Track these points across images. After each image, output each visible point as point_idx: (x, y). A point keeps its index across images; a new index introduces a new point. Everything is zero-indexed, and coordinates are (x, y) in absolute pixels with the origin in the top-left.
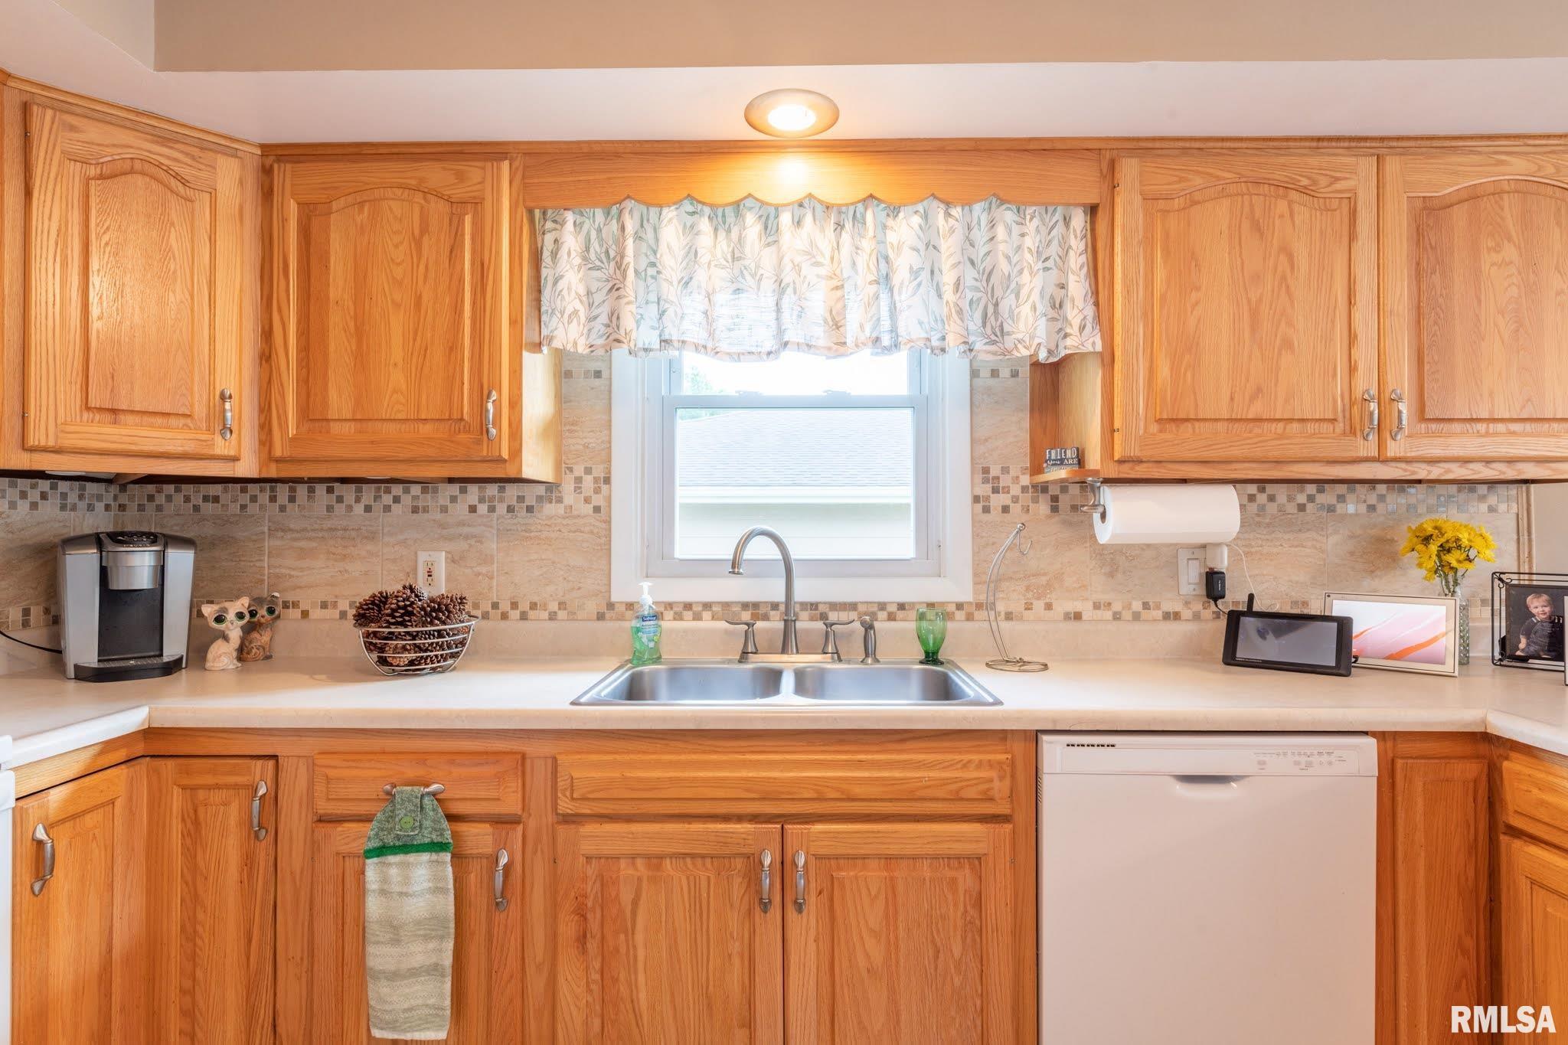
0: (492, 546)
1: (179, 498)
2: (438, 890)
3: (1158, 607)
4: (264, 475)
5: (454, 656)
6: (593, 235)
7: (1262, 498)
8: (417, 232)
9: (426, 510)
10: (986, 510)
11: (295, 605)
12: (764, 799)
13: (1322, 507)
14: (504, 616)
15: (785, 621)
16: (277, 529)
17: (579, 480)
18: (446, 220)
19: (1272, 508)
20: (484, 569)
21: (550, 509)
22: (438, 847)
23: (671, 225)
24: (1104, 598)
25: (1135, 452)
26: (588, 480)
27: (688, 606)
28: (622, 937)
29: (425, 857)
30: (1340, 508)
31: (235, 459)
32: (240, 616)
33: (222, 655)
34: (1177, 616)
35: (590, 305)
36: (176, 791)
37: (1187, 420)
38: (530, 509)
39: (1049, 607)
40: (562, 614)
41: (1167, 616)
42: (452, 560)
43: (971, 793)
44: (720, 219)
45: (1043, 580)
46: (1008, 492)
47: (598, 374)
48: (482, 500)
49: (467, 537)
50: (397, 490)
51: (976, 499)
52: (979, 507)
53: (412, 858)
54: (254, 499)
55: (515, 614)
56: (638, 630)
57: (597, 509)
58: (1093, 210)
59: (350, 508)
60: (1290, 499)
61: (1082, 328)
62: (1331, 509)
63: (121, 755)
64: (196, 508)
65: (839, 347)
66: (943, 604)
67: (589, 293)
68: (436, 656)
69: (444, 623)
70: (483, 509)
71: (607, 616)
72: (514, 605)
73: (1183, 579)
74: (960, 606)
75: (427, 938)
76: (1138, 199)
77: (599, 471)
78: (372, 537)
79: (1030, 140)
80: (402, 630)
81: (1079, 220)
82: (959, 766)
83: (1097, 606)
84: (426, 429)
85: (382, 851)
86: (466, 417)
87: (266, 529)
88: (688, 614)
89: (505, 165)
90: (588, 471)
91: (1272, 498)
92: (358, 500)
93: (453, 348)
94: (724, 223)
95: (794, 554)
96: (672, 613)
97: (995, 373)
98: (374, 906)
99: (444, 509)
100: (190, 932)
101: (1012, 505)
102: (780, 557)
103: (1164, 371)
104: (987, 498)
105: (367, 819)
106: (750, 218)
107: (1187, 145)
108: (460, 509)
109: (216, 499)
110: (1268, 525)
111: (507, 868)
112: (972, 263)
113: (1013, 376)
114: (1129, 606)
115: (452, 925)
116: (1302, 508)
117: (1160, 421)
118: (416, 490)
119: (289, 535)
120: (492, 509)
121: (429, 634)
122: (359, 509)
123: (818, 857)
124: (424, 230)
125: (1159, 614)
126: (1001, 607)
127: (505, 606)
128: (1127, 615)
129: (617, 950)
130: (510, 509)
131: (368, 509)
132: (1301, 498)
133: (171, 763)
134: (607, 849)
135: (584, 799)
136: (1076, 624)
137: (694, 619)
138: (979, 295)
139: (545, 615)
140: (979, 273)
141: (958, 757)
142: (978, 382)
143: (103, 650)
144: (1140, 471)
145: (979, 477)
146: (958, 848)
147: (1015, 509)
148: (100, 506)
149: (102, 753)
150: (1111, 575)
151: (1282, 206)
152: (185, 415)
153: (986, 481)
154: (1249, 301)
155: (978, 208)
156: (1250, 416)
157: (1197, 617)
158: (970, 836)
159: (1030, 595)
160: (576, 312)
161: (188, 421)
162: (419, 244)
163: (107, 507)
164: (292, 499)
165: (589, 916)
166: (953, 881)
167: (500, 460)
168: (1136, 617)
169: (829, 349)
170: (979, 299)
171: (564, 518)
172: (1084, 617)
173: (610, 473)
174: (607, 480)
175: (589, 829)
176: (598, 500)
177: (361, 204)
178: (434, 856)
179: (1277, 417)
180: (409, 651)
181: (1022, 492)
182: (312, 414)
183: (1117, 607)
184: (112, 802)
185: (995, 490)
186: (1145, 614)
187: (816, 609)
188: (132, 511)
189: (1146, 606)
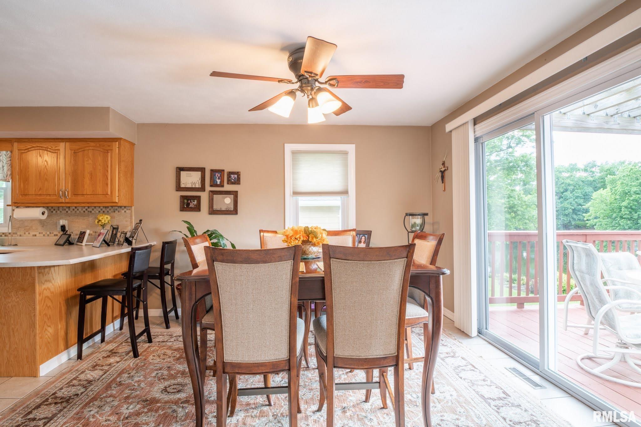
3: (53, 233)
7: (76, 210)
13: (89, 211)
19: (78, 212)
24: (42, 231)
30: (93, 212)
34: (57, 235)
37: (27, 194)
39: (29, 233)
41: (55, 235)
45: (28, 228)
51: (13, 210)
58: (11, 152)
60: (82, 210)
62: (91, 212)
66: (5, 233)
73: (58, 227)
74: (9, 233)
76: (17, 150)
83: (40, 233)
91: (78, 210)
110: (77, 215)
114: (46, 233)
116: (84, 212)
117: (21, 195)
125: (53, 234)
126: (18, 233)
128: (46, 235)
132: (84, 210)
136: (35, 237)
150: (43, 226)
151: (46, 152)
156: (39, 194)
168: (48, 235)
172: (37, 236)
179: (45, 194)
183: (44, 233)
186: (50, 235)
189: (50, 233)
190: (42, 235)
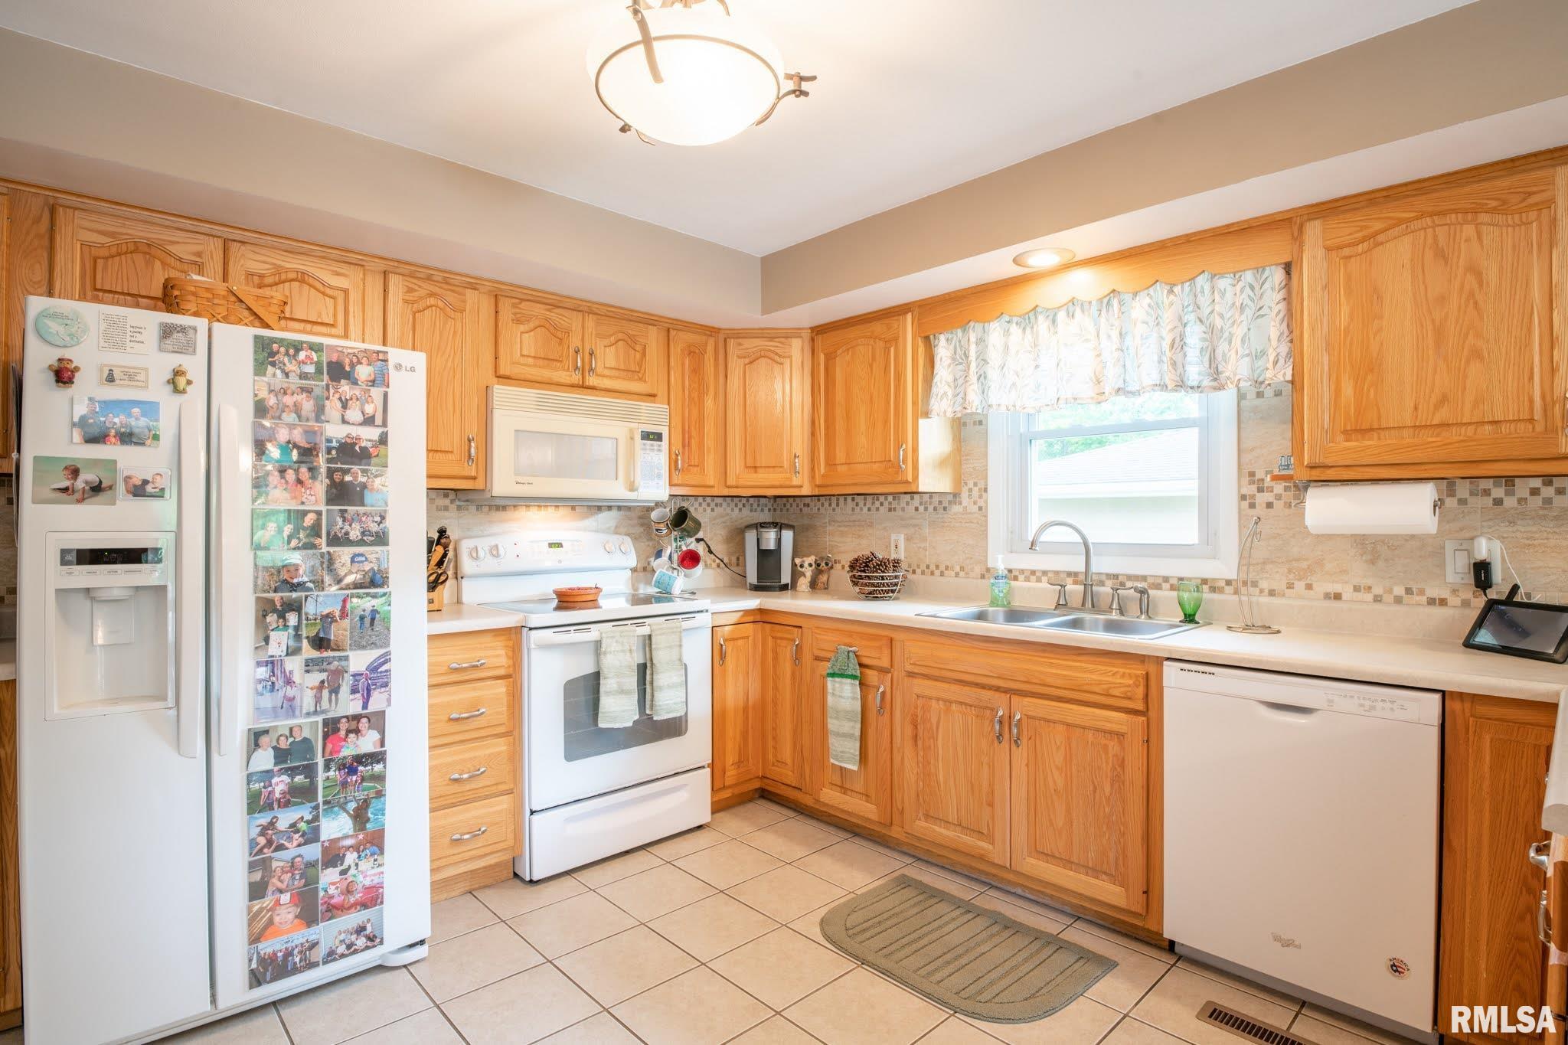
0: (926, 531)
1: (794, 505)
2: (854, 698)
3: (1422, 592)
4: (814, 494)
5: (893, 591)
6: (958, 344)
7: (1548, 491)
8: (870, 361)
9: (895, 509)
10: (1252, 506)
11: (839, 562)
12: (999, 677)
14: (932, 573)
15: (1085, 585)
16: (832, 521)
17: (970, 490)
18: (883, 350)
20: (922, 545)
21: (956, 509)
22: (854, 677)
23: (995, 332)
24: (1369, 582)
25: (1319, 459)
26: (976, 492)
27: (1033, 572)
28: (932, 740)
29: (849, 681)
31: (801, 487)
32: (810, 565)
33: (803, 583)
34: (1443, 602)
35: (955, 387)
36: (770, 637)
37: (1372, 429)
38: (945, 509)
39: (1309, 587)
40: (962, 574)
41: (1432, 602)
42: (908, 539)
43: (1116, 692)
44: (1027, 321)
45: (1304, 565)
46: (1272, 492)
47: (980, 423)
48: (921, 504)
49: (915, 526)
50: (882, 498)
51: (1243, 497)
52: (1245, 504)
53: (844, 680)
54: (823, 505)
55: (937, 572)
56: (993, 585)
57: (980, 508)
58: (1288, 268)
59: (861, 509)
61: (1276, 363)
63: (751, 619)
64: (801, 510)
65: (1100, 397)
66: (1214, 580)
67: (955, 380)
68: (882, 590)
69: (884, 572)
70: (921, 509)
71: (986, 576)
72: (937, 567)
73: (1450, 569)
74: (1228, 583)
75: (850, 720)
76: (1321, 252)
77: (981, 485)
78: (871, 525)
79: (1228, 226)
80: (863, 574)
81: (1277, 275)
82: (1110, 674)
83: (1357, 589)
84: (875, 466)
85: (833, 675)
86: (892, 459)
87: (827, 521)
88: (1033, 578)
89: (909, 316)
90: (975, 484)
92: (865, 505)
93: (886, 421)
94: (1030, 322)
95: (1090, 541)
96: (1023, 576)
97: (1260, 395)
98: (830, 700)
99: (903, 509)
100: (775, 702)
101: (1275, 501)
102: (1082, 541)
103: (1348, 390)
104: (1253, 497)
105: (828, 660)
106: (1041, 318)
107: (1373, 196)
108: (911, 509)
109: (808, 505)
111: (883, 693)
112: (1201, 321)
113: (1276, 395)
114: (1390, 591)
115: (860, 716)
117: (1345, 432)
118: (890, 498)
119: (837, 524)
120: (926, 509)
121: (877, 578)
122: (865, 509)
123: (1028, 717)
124: (874, 358)
125: (1424, 599)
126: (1264, 585)
127: (932, 567)
128: (1388, 598)
129: (930, 747)
130: (935, 509)
131: (869, 510)
133: (769, 625)
134: (927, 693)
135: (914, 664)
136: (1336, 604)
137: (1037, 581)
138: (1207, 343)
139: (953, 574)
140: (1206, 327)
141: (1110, 669)
142: (1243, 403)
143: (759, 578)
144: (1330, 474)
145: (1246, 480)
146: (1109, 726)
147: (1278, 505)
148: (766, 509)
149: (743, 616)
150: (1373, 562)
151: (1469, 230)
152: (781, 467)
153: (1252, 483)
154: (1433, 321)
155: (1201, 281)
156: (1434, 423)
157: (1466, 604)
158: (1117, 720)
159: (1291, 576)
160: (945, 393)
161: (781, 469)
162: (871, 366)
163: (769, 510)
164: (838, 505)
165: (919, 727)
166: (1105, 747)
167: (907, 482)
168: (1398, 600)
169: (1092, 398)
170: (1207, 347)
171: (963, 514)
172: (1344, 597)
173: (987, 485)
174: (986, 490)
175: (917, 681)
176: (981, 503)
177: (848, 350)
178: (853, 682)
179: (1465, 421)
180: (868, 586)
181: (1285, 491)
182: (831, 463)
183: (1378, 590)
184: (748, 637)
185: (1260, 490)
186: (1406, 598)
187: (1117, 579)
188: (778, 512)
189: (1409, 591)
190: (1369, 597)
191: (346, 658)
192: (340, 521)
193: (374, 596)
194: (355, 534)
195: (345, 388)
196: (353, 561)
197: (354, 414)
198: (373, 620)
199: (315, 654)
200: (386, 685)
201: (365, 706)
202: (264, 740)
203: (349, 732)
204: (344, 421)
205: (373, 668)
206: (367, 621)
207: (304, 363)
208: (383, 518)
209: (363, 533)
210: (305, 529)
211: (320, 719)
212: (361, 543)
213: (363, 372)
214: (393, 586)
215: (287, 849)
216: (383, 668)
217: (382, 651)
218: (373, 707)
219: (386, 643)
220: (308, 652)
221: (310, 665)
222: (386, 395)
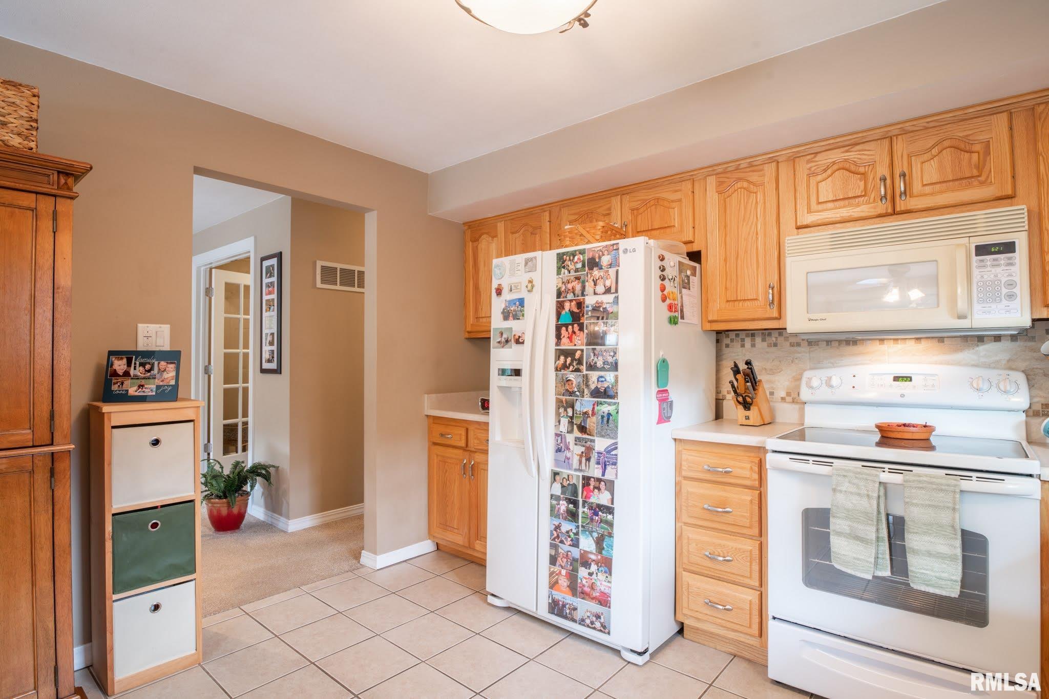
191: (593, 441)
192: (592, 355)
193: (609, 404)
194: (600, 364)
195: (596, 273)
196: (598, 381)
197: (600, 289)
198: (608, 419)
199: (579, 435)
200: (615, 464)
201: (603, 475)
202: (557, 478)
203: (595, 488)
204: (595, 294)
205: (608, 451)
206: (605, 419)
207: (577, 262)
208: (615, 353)
209: (604, 363)
210: (576, 360)
211: (581, 474)
212: (603, 369)
213: (605, 260)
214: (620, 399)
215: (565, 544)
216: (613, 453)
217: (613, 441)
218: (607, 477)
219: (615, 436)
220: (577, 433)
221: (577, 440)
222: (617, 272)
